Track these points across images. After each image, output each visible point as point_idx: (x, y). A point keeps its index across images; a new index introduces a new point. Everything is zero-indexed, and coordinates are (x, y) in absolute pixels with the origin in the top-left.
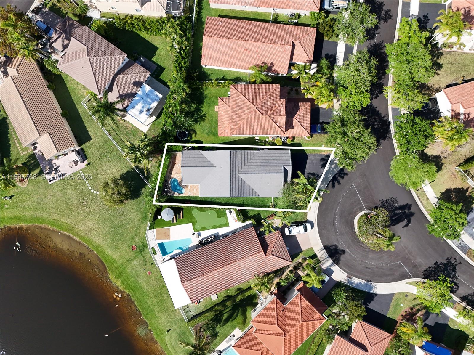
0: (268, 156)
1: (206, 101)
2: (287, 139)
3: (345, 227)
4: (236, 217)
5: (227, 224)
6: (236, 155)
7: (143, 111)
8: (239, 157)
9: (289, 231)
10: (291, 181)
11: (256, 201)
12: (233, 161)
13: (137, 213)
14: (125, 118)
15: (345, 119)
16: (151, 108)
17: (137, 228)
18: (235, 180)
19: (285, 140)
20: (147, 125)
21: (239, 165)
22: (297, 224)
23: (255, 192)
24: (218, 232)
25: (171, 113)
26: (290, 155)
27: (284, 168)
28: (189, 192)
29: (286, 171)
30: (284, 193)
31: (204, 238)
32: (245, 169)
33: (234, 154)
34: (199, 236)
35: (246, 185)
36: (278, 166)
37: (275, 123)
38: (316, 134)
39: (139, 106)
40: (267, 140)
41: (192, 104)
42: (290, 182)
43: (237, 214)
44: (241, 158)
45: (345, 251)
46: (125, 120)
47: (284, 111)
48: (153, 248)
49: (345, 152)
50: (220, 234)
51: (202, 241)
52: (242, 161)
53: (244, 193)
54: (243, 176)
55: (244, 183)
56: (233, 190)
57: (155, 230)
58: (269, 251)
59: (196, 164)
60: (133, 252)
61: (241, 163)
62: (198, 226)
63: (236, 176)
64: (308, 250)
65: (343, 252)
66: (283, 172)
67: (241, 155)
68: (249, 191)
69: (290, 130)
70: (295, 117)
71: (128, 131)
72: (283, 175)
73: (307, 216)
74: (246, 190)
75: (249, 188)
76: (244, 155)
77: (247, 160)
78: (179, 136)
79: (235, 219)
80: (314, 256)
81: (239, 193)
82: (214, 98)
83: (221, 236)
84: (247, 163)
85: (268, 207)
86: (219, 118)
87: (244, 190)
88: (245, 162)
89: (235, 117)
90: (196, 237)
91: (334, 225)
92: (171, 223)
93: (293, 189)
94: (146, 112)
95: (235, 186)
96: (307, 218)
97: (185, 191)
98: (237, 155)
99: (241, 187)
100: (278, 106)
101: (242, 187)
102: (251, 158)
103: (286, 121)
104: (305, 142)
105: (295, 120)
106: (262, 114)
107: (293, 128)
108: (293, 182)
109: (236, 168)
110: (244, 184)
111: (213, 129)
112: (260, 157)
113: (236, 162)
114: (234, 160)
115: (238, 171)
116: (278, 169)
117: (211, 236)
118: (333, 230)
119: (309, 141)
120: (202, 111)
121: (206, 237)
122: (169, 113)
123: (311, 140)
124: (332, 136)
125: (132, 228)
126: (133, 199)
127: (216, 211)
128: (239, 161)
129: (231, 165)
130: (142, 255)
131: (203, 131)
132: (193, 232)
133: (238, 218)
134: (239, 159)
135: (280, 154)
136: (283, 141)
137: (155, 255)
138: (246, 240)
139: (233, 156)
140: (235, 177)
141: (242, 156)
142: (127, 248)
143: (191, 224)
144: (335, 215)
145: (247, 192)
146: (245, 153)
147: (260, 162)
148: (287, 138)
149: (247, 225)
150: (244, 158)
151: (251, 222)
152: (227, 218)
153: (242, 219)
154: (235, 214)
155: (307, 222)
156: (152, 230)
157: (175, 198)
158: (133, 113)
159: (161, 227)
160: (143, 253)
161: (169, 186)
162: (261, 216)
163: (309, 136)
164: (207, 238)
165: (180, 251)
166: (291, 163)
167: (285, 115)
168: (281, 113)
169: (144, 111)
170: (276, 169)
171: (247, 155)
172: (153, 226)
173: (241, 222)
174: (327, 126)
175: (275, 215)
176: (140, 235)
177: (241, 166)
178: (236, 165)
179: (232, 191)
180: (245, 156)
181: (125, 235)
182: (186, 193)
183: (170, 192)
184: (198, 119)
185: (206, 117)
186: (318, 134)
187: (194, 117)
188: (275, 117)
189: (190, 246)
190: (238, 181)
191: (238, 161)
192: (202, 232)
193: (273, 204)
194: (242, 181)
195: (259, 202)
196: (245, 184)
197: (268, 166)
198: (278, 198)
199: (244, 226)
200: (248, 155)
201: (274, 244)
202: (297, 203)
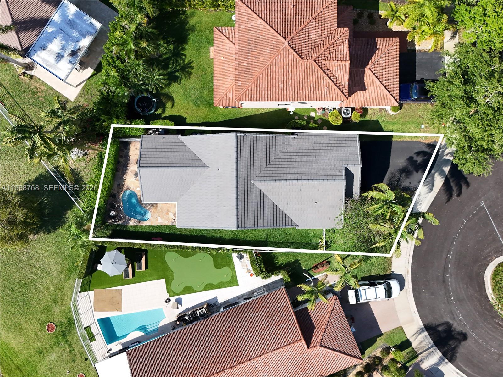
0: (315, 145)
1: (192, 37)
2: (352, 113)
3: (467, 287)
4: (250, 267)
5: (233, 282)
6: (249, 142)
7: (63, 56)
8: (255, 148)
9: (357, 295)
10: (361, 195)
11: (291, 235)
12: (242, 154)
13: (56, 259)
14: (32, 73)
15: (469, 70)
16: (79, 49)
17: (57, 289)
18: (246, 193)
19: (348, 114)
20: (76, 86)
21: (255, 164)
22: (372, 281)
23: (287, 219)
24: (216, 298)
25: (118, 58)
26: (358, 144)
27: (346, 169)
28: (159, 218)
29: (349, 176)
30: (345, 220)
31: (188, 309)
32: (268, 172)
33: (245, 140)
34: (179, 306)
35: (269, 204)
36: (333, 165)
37: (327, 75)
38: (408, 102)
39: (55, 46)
40: (313, 114)
41: (162, 42)
42: (357, 198)
43: (252, 262)
44: (258, 150)
45: (468, 333)
46: (31, 77)
47: (347, 50)
48: (88, 328)
49: (470, 137)
50: (221, 300)
51: (184, 316)
52: (262, 155)
53: (265, 221)
54: (263, 186)
55: (265, 199)
56: (243, 214)
57: (92, 293)
58: (316, 337)
59: (168, 162)
60: (49, 336)
61: (258, 159)
62: (176, 285)
63: (249, 186)
64: (393, 332)
65: (464, 337)
66: (344, 177)
67: (258, 144)
68: (275, 216)
69: (359, 93)
70: (368, 67)
71: (40, 97)
72: (343, 183)
73: (391, 264)
74: (269, 213)
75: (275, 210)
76: (265, 144)
77: (271, 154)
78: (139, 107)
79: (249, 270)
80: (405, 345)
81: (256, 220)
82: (207, 32)
83: (222, 304)
84: (271, 159)
85: (315, 247)
86: (215, 69)
87: (265, 215)
88: (268, 158)
89: (245, 64)
90: (173, 307)
91: (444, 281)
92: (123, 279)
93: (364, 212)
94: (70, 58)
95: (246, 206)
96: (390, 269)
97: (152, 216)
98: (252, 143)
99: (259, 209)
100: (333, 41)
101: (262, 208)
102: (280, 149)
103: (350, 72)
104: (387, 119)
105: (367, 71)
106: (300, 56)
107: (364, 88)
108: (363, 200)
109: (249, 170)
110: (265, 203)
111: (205, 94)
112: (298, 148)
113: (249, 158)
114: (245, 153)
115: (252, 175)
116: (333, 171)
117: (200, 306)
118: (442, 293)
119: (395, 117)
120: (184, 57)
121: (193, 307)
122: (112, 58)
123: (399, 114)
124: (443, 105)
125: (48, 289)
126: (49, 232)
127: (211, 255)
128: (255, 155)
129: (237, 163)
130: (67, 341)
131: (187, 97)
132: (168, 296)
133: (255, 269)
134: (255, 151)
135: (338, 142)
136: (344, 116)
137: (91, 341)
138: (269, 315)
139: (242, 145)
140: (246, 187)
141: (262, 145)
142: (37, 327)
143: (164, 280)
144: (446, 264)
145: (272, 218)
146: (268, 140)
147: (297, 157)
148: (353, 109)
149: (273, 283)
150: (265, 150)
151: (280, 277)
152: (234, 270)
153: (262, 271)
154: (249, 262)
155: (391, 276)
156: (87, 293)
157: (131, 229)
158: (43, 59)
159: (103, 287)
160: (68, 337)
161: (119, 206)
162: (302, 265)
163: (397, 104)
164: (194, 310)
165: (140, 334)
166: (359, 159)
167: (348, 59)
168: (339, 56)
169: (66, 55)
170: (331, 172)
171: (271, 144)
172: (87, 285)
173: (260, 277)
174: (432, 84)
175: (329, 263)
176: (62, 303)
177: (259, 165)
178: (249, 164)
179: (240, 216)
180: (268, 146)
181: (33, 303)
182: (153, 219)
183: (121, 217)
184: (177, 74)
185: (192, 68)
186: (413, 104)
187: (169, 70)
188: (327, 62)
189: (161, 324)
190: (252, 196)
191: (252, 156)
192: (184, 297)
193: (324, 241)
194: (262, 195)
195: (297, 238)
196: (268, 201)
197: (314, 166)
198: (333, 231)
199: (268, 285)
200: (274, 143)
201: (326, 323)
202: (371, 241)
